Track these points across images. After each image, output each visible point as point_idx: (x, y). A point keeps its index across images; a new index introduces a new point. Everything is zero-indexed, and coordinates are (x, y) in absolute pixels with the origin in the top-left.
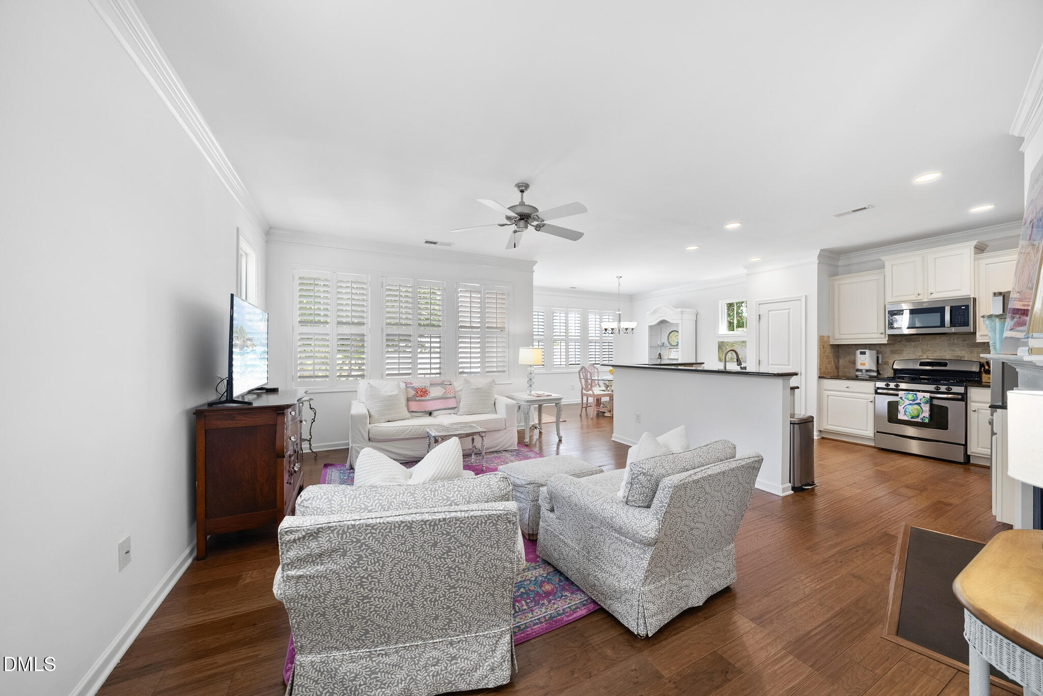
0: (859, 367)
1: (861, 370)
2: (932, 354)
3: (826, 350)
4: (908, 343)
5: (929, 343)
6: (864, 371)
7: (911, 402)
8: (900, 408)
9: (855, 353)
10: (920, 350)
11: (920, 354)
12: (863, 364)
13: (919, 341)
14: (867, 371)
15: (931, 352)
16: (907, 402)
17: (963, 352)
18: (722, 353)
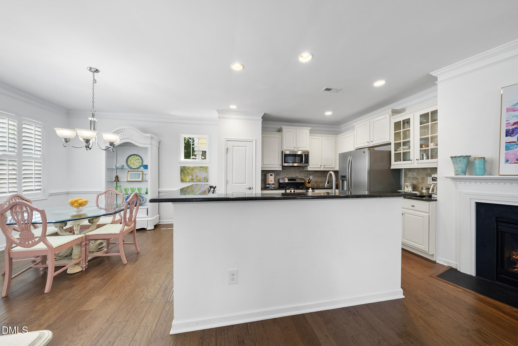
1: (270, 184)
4: (284, 171)
6: (271, 184)
11: (285, 175)
12: (271, 181)
17: (298, 175)
18: (184, 175)
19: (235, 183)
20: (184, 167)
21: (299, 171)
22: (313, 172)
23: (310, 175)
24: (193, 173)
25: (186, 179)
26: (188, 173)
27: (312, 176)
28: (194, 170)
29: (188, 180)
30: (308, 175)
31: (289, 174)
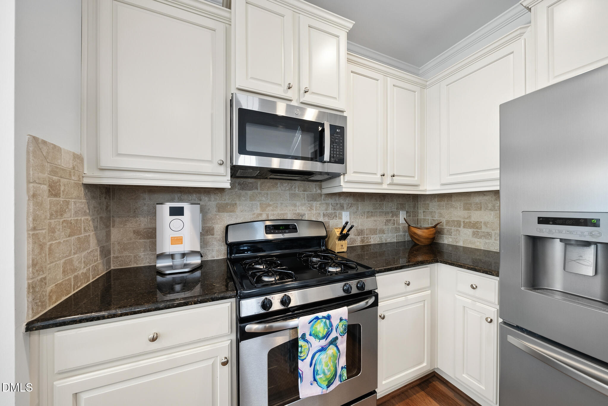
0: (168, 248)
1: (170, 256)
2: (272, 211)
4: (243, 192)
5: (269, 192)
6: (177, 256)
7: (323, 342)
10: (258, 204)
12: (177, 241)
13: (257, 189)
14: (184, 255)
15: (271, 208)
16: (316, 344)
21: (308, 197)
23: (342, 208)
27: (348, 213)
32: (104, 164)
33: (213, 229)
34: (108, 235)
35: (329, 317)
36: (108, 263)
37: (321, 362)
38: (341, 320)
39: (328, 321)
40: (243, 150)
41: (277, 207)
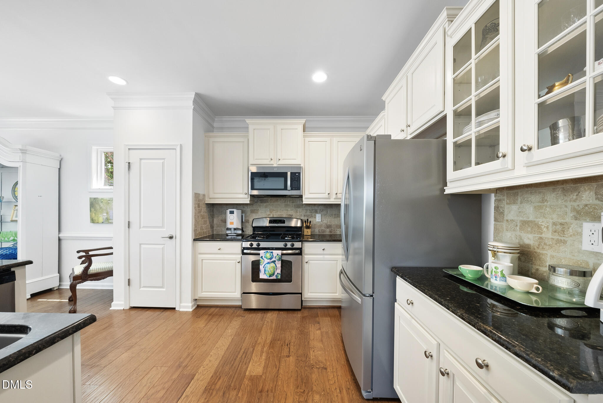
0: (229, 226)
1: (230, 229)
2: (275, 213)
3: (201, 209)
4: (262, 204)
5: (274, 204)
6: (232, 230)
7: (269, 261)
8: (261, 267)
9: (226, 212)
10: (269, 209)
11: (269, 213)
12: (232, 223)
13: (268, 202)
14: (235, 229)
15: (275, 212)
16: (267, 261)
17: (292, 212)
18: (95, 212)
19: (144, 227)
20: (95, 199)
21: (295, 206)
22: (322, 207)
23: (316, 212)
24: (108, 208)
25: (98, 219)
26: (101, 208)
27: (320, 215)
28: (109, 204)
29: (101, 220)
30: (311, 212)
31: (274, 210)
32: (210, 197)
33: (249, 220)
34: (213, 221)
35: (272, 252)
36: (213, 231)
37: (267, 267)
38: (278, 255)
39: (271, 254)
40: (253, 188)
41: (278, 211)
